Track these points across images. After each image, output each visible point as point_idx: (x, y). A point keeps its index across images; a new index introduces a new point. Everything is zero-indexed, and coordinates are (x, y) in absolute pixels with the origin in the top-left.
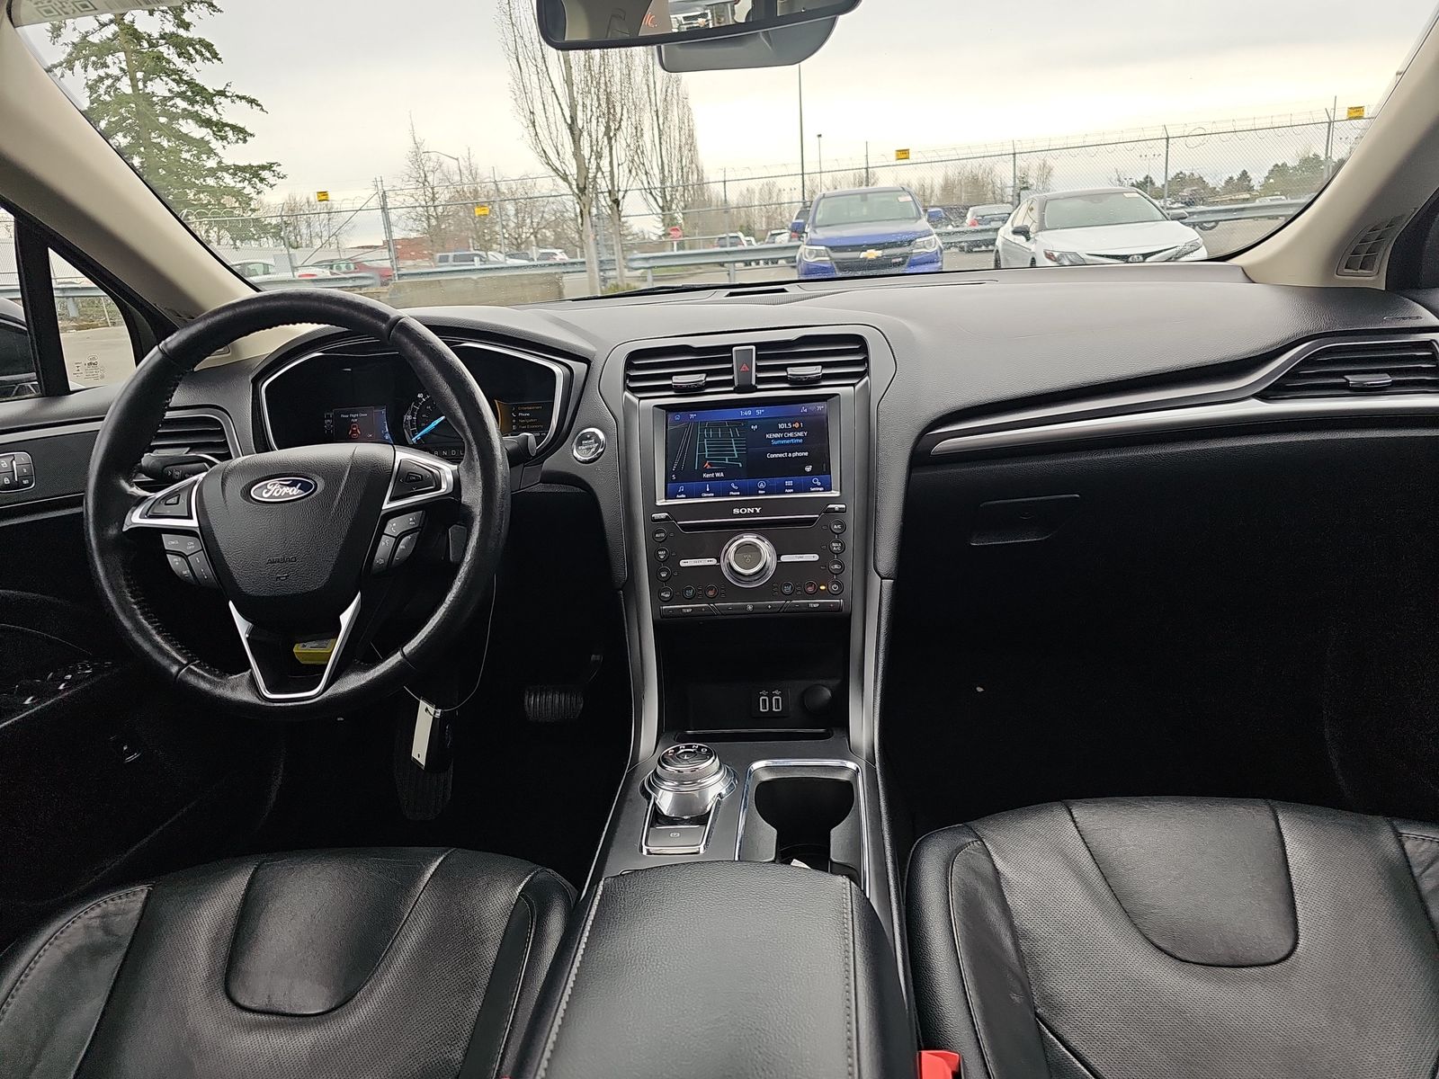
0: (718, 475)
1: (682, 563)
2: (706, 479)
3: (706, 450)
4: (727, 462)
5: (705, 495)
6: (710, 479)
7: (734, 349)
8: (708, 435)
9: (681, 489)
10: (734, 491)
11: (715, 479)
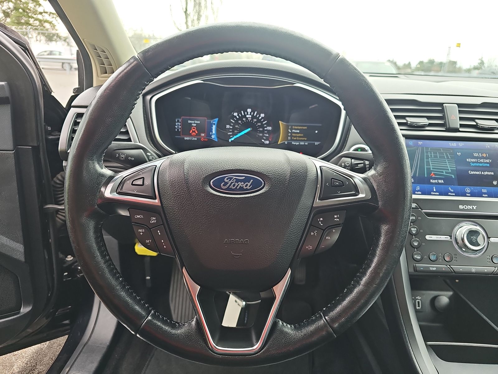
0: (440, 181)
1: (428, 237)
2: (432, 183)
3: (431, 165)
4: (444, 174)
5: (433, 193)
6: (436, 184)
7: (444, 105)
8: (431, 156)
9: (418, 188)
10: (452, 192)
11: (438, 184)
